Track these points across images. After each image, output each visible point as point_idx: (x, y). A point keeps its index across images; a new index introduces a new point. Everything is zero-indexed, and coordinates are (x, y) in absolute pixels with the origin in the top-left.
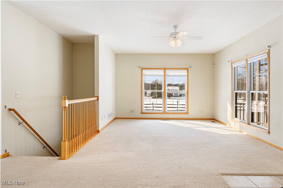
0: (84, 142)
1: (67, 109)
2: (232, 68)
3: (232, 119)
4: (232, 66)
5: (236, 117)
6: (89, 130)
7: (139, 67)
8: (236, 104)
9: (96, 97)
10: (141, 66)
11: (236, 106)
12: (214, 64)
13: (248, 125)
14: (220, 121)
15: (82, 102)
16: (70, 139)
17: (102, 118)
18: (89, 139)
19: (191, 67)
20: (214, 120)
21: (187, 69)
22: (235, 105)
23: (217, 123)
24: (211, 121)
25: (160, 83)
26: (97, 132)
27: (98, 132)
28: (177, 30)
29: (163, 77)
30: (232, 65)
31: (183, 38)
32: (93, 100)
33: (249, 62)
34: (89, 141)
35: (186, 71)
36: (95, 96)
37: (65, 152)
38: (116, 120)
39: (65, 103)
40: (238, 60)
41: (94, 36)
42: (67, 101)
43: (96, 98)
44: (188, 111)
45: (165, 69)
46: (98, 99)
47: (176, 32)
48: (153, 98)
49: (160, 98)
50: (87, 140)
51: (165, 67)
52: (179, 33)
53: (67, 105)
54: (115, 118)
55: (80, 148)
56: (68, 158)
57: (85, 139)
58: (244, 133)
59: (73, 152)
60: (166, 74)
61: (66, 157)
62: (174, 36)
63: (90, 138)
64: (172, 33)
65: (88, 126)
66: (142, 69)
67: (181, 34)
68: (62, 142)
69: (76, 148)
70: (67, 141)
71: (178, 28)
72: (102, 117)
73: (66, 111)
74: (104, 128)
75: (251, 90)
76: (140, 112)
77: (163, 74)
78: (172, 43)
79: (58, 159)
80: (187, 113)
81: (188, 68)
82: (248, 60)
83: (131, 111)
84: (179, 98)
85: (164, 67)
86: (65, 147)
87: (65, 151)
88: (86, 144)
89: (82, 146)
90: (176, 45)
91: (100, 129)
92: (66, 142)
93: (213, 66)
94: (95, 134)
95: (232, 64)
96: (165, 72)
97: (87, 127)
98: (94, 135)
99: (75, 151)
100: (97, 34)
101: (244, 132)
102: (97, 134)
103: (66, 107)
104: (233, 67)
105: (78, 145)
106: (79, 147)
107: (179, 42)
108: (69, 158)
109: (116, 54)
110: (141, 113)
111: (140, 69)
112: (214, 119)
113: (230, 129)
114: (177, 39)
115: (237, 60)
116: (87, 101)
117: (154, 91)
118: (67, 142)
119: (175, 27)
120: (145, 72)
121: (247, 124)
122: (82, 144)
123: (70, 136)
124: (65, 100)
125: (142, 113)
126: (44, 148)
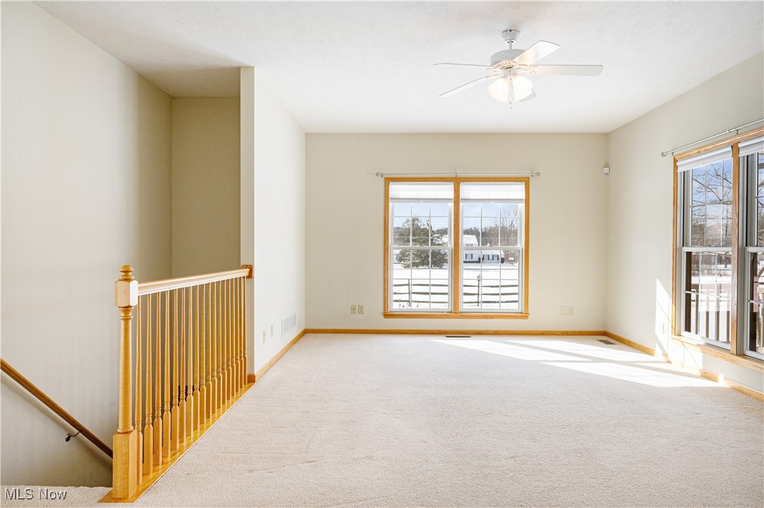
0: (202, 423)
1: (134, 314)
2: (675, 174)
3: (676, 337)
4: (676, 167)
5: (688, 328)
6: (219, 379)
7: (377, 174)
8: (687, 290)
9: (246, 267)
10: (383, 172)
11: (686, 294)
12: (607, 166)
13: (737, 357)
14: (629, 341)
15: (195, 288)
16: (149, 419)
17: (264, 335)
18: (219, 407)
19: (538, 174)
20: (607, 336)
21: (526, 181)
22: (684, 292)
23: (620, 345)
24: (600, 341)
25: (426, 226)
26: (249, 382)
27: (251, 379)
28: (515, 45)
29: (453, 204)
30: (678, 164)
31: (535, 69)
32: (234, 276)
33: (743, 154)
34: (219, 417)
35: (522, 187)
36: (242, 263)
37: (128, 474)
38: (309, 337)
39: (127, 291)
40: (700, 148)
41: (240, 68)
42: (134, 285)
43: (245, 272)
44: (528, 310)
45: (457, 181)
46: (250, 276)
47: (513, 48)
48: (407, 267)
49: (424, 267)
50: (214, 412)
51: (459, 175)
52: (524, 51)
53: (134, 302)
54: (306, 332)
55: (188, 445)
56: (138, 495)
57: (207, 412)
58: (722, 383)
59: (160, 466)
60: (462, 196)
61: (132, 490)
62: (505, 63)
63: (224, 403)
64: (499, 53)
65: (218, 366)
66: (389, 180)
67: (528, 57)
68: (114, 437)
69: (173, 448)
70: (136, 431)
71: (520, 37)
72: (264, 332)
73: (130, 321)
74: (271, 365)
75: (751, 246)
76: (382, 311)
77: (453, 197)
78: (499, 87)
79: (101, 501)
80: (524, 315)
81: (529, 178)
82: (740, 145)
83: (353, 309)
84: (479, 267)
85: (454, 175)
86: (127, 454)
87: (128, 469)
88: (208, 427)
89: (195, 438)
90: (511, 94)
91: (256, 372)
92: (131, 435)
93: (606, 170)
94: (241, 387)
95: (675, 161)
96: (457, 191)
97: (213, 370)
98: (237, 391)
99: (169, 458)
100: (249, 63)
101: (721, 377)
102: (248, 389)
103: (129, 307)
104: (680, 170)
105: (178, 436)
106: (181, 442)
107: (522, 85)
108: (144, 490)
109: (307, 135)
110: (382, 316)
111: (382, 181)
112: (605, 334)
113: (667, 367)
114: (515, 74)
115: (695, 149)
116: (213, 283)
117: (424, 247)
118: (133, 437)
119: (511, 32)
120: (396, 190)
121: (733, 354)
122: (195, 428)
123: (149, 411)
124: (128, 280)
125: (387, 315)
126: (68, 439)
